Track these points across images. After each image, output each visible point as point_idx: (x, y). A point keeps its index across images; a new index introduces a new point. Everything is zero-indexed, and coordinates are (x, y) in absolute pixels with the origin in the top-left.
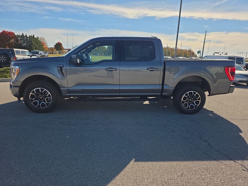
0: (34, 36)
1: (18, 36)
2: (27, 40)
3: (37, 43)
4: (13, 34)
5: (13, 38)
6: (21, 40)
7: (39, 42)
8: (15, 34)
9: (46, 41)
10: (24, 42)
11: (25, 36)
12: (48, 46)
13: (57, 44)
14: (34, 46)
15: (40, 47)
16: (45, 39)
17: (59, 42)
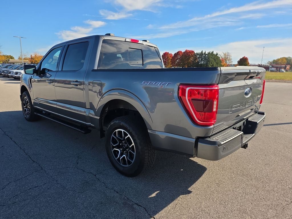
0: (212, 52)
1: (197, 54)
2: (205, 57)
3: (215, 60)
4: (193, 52)
5: (192, 56)
6: (199, 58)
7: (217, 59)
8: (194, 53)
9: (231, 56)
10: (202, 59)
11: (204, 53)
12: (232, 62)
13: (241, 59)
14: (211, 63)
15: (217, 64)
16: (230, 55)
17: (244, 56)
